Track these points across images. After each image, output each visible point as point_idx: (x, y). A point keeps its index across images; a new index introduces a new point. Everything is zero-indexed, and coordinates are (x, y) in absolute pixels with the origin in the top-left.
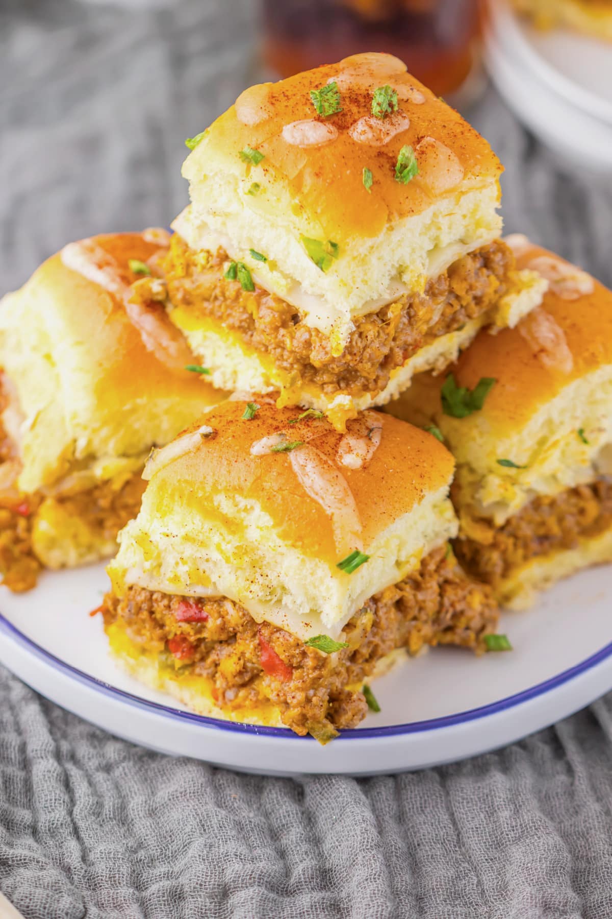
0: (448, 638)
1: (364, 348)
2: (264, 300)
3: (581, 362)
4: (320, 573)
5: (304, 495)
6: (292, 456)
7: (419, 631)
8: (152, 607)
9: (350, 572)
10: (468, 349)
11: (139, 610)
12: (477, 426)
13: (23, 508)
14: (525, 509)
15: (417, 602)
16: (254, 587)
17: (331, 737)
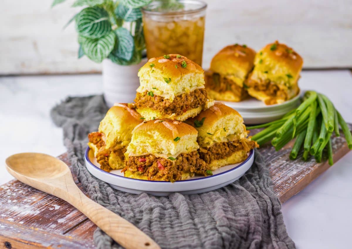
0: (198, 172)
1: (177, 102)
2: (156, 98)
3: (223, 114)
4: (170, 143)
5: (166, 128)
6: (163, 122)
7: (192, 168)
8: (134, 160)
9: (177, 141)
10: (199, 114)
11: (132, 161)
12: (202, 128)
13: (106, 155)
14: (213, 146)
15: (191, 160)
16: (156, 150)
17: (174, 182)
